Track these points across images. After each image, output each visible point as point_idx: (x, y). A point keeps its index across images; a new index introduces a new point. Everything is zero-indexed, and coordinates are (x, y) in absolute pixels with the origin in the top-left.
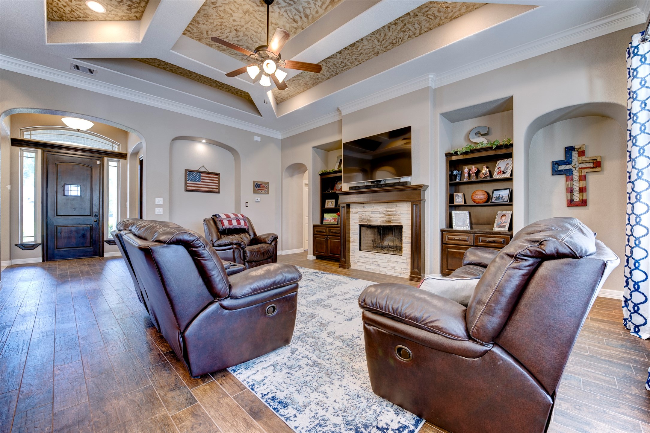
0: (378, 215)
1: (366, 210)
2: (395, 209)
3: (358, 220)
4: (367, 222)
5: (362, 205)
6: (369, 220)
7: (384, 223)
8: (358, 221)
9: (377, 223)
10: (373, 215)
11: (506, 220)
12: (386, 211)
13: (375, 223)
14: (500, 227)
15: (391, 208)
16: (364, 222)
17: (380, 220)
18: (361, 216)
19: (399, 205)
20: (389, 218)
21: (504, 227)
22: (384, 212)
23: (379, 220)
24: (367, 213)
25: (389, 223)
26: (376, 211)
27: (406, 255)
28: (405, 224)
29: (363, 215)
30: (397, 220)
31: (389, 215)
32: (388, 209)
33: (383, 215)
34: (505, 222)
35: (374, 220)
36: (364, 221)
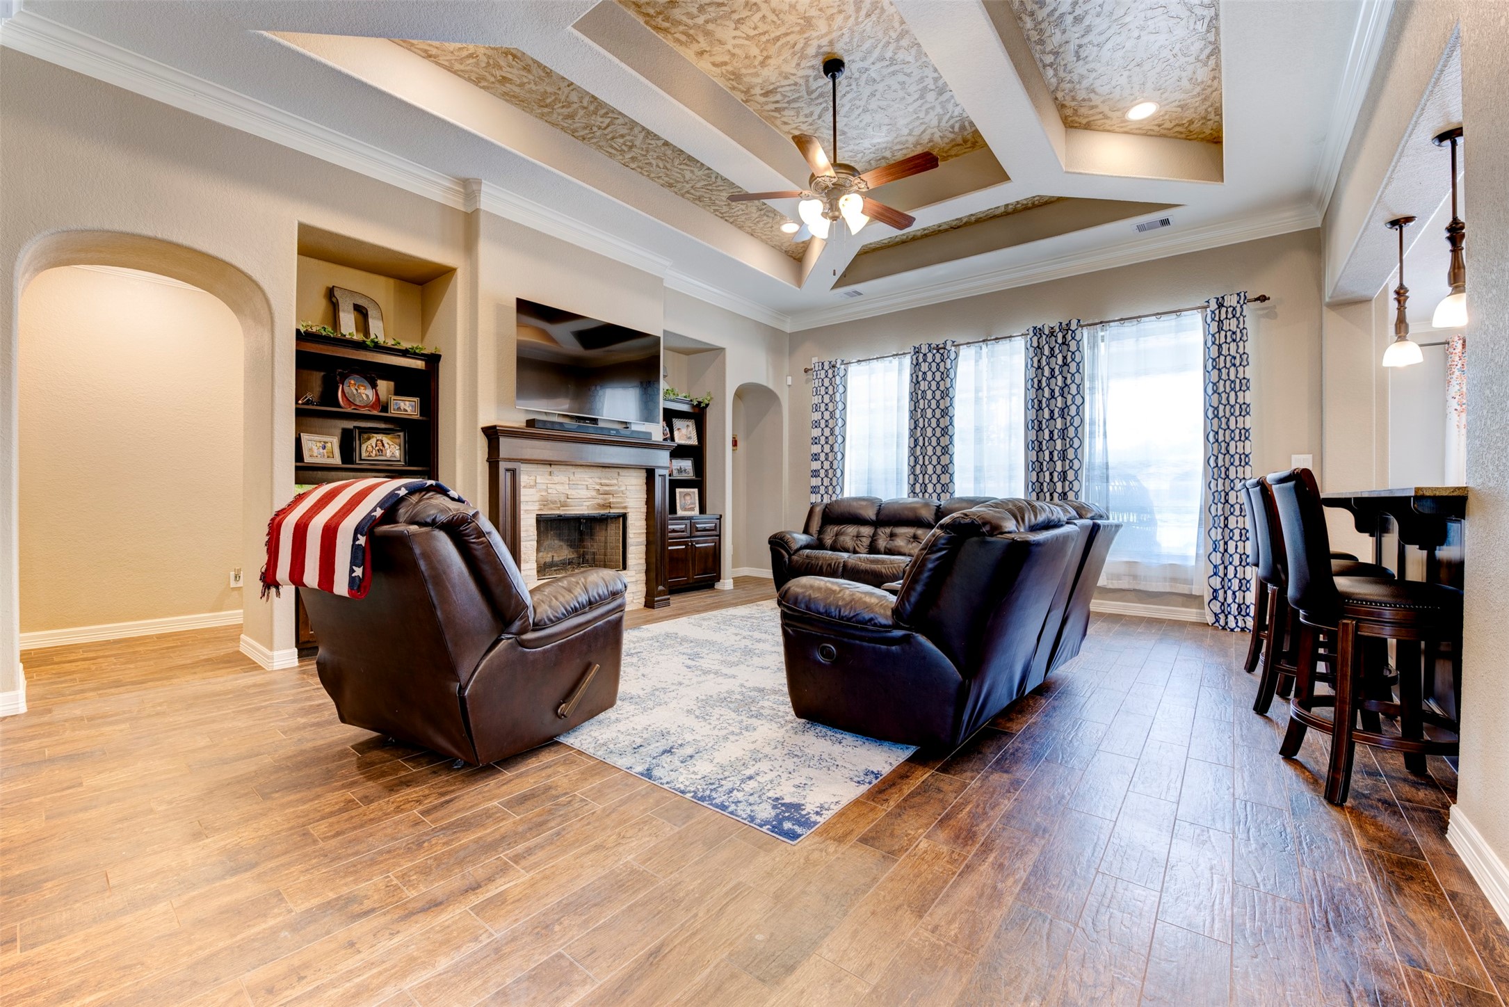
0: (583, 493)
1: (556, 479)
2: (615, 481)
3: (537, 503)
4: (559, 508)
5: (548, 468)
6: (564, 505)
7: (596, 509)
8: (537, 508)
9: (582, 510)
10: (572, 493)
11: (693, 501)
12: (601, 484)
13: (578, 510)
14: (685, 510)
15: (608, 479)
16: (552, 509)
17: (588, 504)
18: (544, 494)
19: (623, 474)
20: (606, 499)
21: (692, 509)
22: (598, 487)
23: (585, 503)
24: (559, 487)
25: (604, 509)
26: (579, 483)
27: (636, 568)
28: (633, 510)
29: (550, 491)
30: (621, 503)
31: (606, 493)
32: (603, 481)
33: (594, 493)
34: (691, 504)
35: (573, 504)
36: (552, 506)
